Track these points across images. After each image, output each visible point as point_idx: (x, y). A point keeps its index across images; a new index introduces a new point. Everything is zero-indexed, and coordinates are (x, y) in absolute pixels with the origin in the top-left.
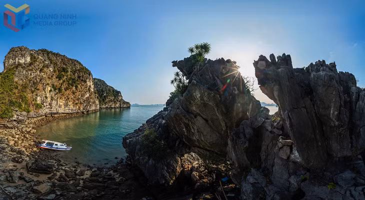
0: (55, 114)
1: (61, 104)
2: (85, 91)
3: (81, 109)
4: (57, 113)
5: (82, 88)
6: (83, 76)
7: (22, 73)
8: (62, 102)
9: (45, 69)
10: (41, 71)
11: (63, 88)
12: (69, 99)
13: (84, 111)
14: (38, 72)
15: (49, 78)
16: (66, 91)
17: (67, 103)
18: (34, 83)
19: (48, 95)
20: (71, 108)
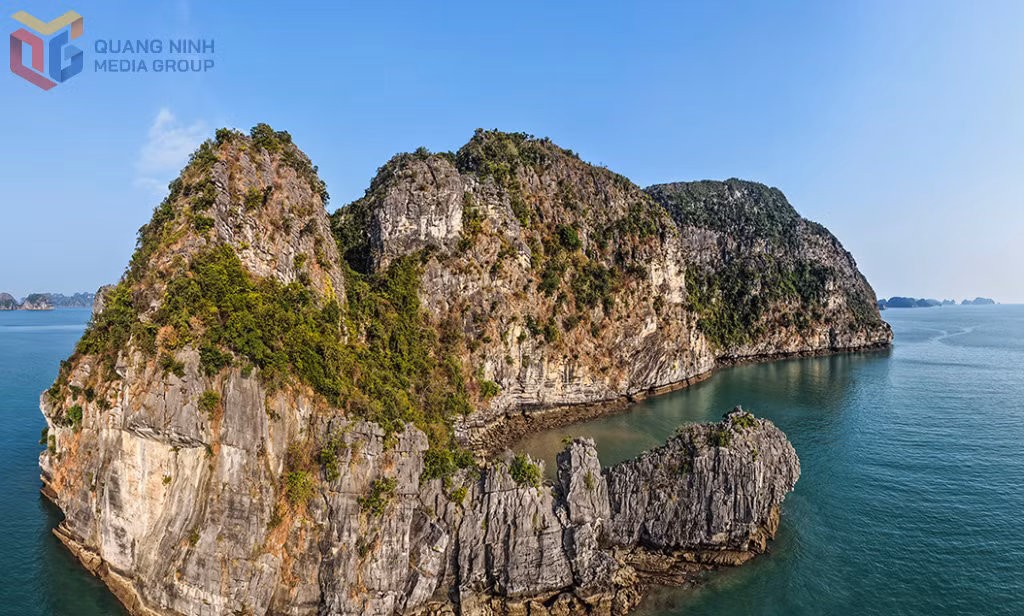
0: (534, 407)
1: (552, 376)
2: (641, 312)
3: (623, 384)
4: (540, 406)
5: (627, 304)
6: (634, 249)
7: (439, 279)
8: (554, 371)
9: (506, 264)
10: (495, 271)
11: (560, 324)
12: (576, 357)
13: (633, 391)
14: (486, 276)
15: (515, 295)
16: (568, 330)
17: (572, 371)
18: (476, 318)
19: (515, 353)
20: (586, 386)
